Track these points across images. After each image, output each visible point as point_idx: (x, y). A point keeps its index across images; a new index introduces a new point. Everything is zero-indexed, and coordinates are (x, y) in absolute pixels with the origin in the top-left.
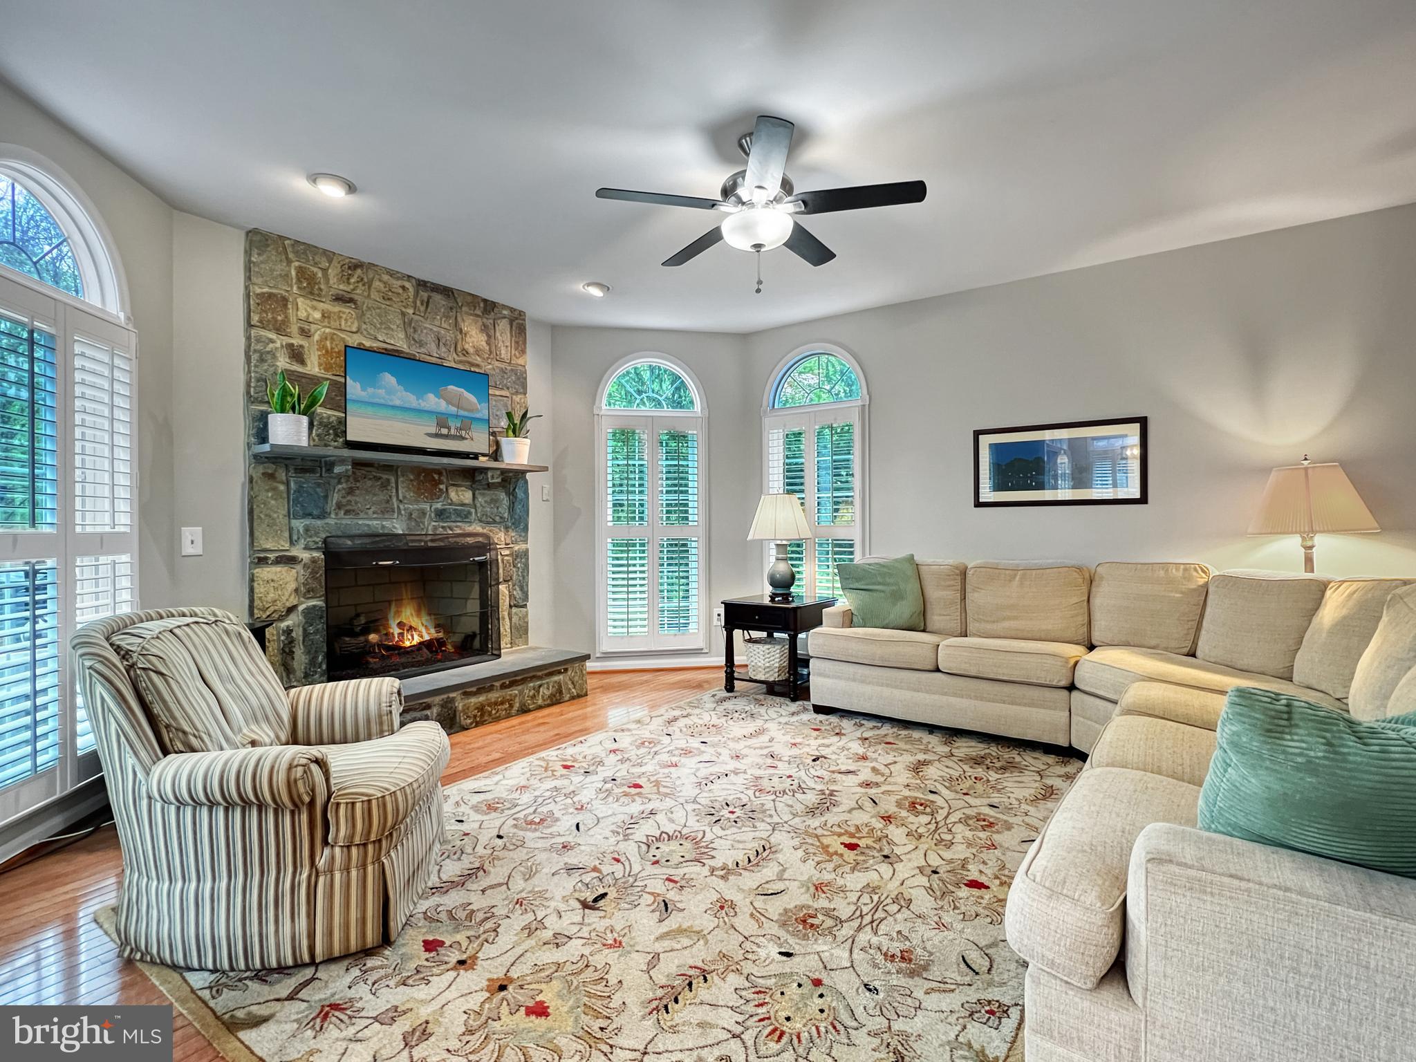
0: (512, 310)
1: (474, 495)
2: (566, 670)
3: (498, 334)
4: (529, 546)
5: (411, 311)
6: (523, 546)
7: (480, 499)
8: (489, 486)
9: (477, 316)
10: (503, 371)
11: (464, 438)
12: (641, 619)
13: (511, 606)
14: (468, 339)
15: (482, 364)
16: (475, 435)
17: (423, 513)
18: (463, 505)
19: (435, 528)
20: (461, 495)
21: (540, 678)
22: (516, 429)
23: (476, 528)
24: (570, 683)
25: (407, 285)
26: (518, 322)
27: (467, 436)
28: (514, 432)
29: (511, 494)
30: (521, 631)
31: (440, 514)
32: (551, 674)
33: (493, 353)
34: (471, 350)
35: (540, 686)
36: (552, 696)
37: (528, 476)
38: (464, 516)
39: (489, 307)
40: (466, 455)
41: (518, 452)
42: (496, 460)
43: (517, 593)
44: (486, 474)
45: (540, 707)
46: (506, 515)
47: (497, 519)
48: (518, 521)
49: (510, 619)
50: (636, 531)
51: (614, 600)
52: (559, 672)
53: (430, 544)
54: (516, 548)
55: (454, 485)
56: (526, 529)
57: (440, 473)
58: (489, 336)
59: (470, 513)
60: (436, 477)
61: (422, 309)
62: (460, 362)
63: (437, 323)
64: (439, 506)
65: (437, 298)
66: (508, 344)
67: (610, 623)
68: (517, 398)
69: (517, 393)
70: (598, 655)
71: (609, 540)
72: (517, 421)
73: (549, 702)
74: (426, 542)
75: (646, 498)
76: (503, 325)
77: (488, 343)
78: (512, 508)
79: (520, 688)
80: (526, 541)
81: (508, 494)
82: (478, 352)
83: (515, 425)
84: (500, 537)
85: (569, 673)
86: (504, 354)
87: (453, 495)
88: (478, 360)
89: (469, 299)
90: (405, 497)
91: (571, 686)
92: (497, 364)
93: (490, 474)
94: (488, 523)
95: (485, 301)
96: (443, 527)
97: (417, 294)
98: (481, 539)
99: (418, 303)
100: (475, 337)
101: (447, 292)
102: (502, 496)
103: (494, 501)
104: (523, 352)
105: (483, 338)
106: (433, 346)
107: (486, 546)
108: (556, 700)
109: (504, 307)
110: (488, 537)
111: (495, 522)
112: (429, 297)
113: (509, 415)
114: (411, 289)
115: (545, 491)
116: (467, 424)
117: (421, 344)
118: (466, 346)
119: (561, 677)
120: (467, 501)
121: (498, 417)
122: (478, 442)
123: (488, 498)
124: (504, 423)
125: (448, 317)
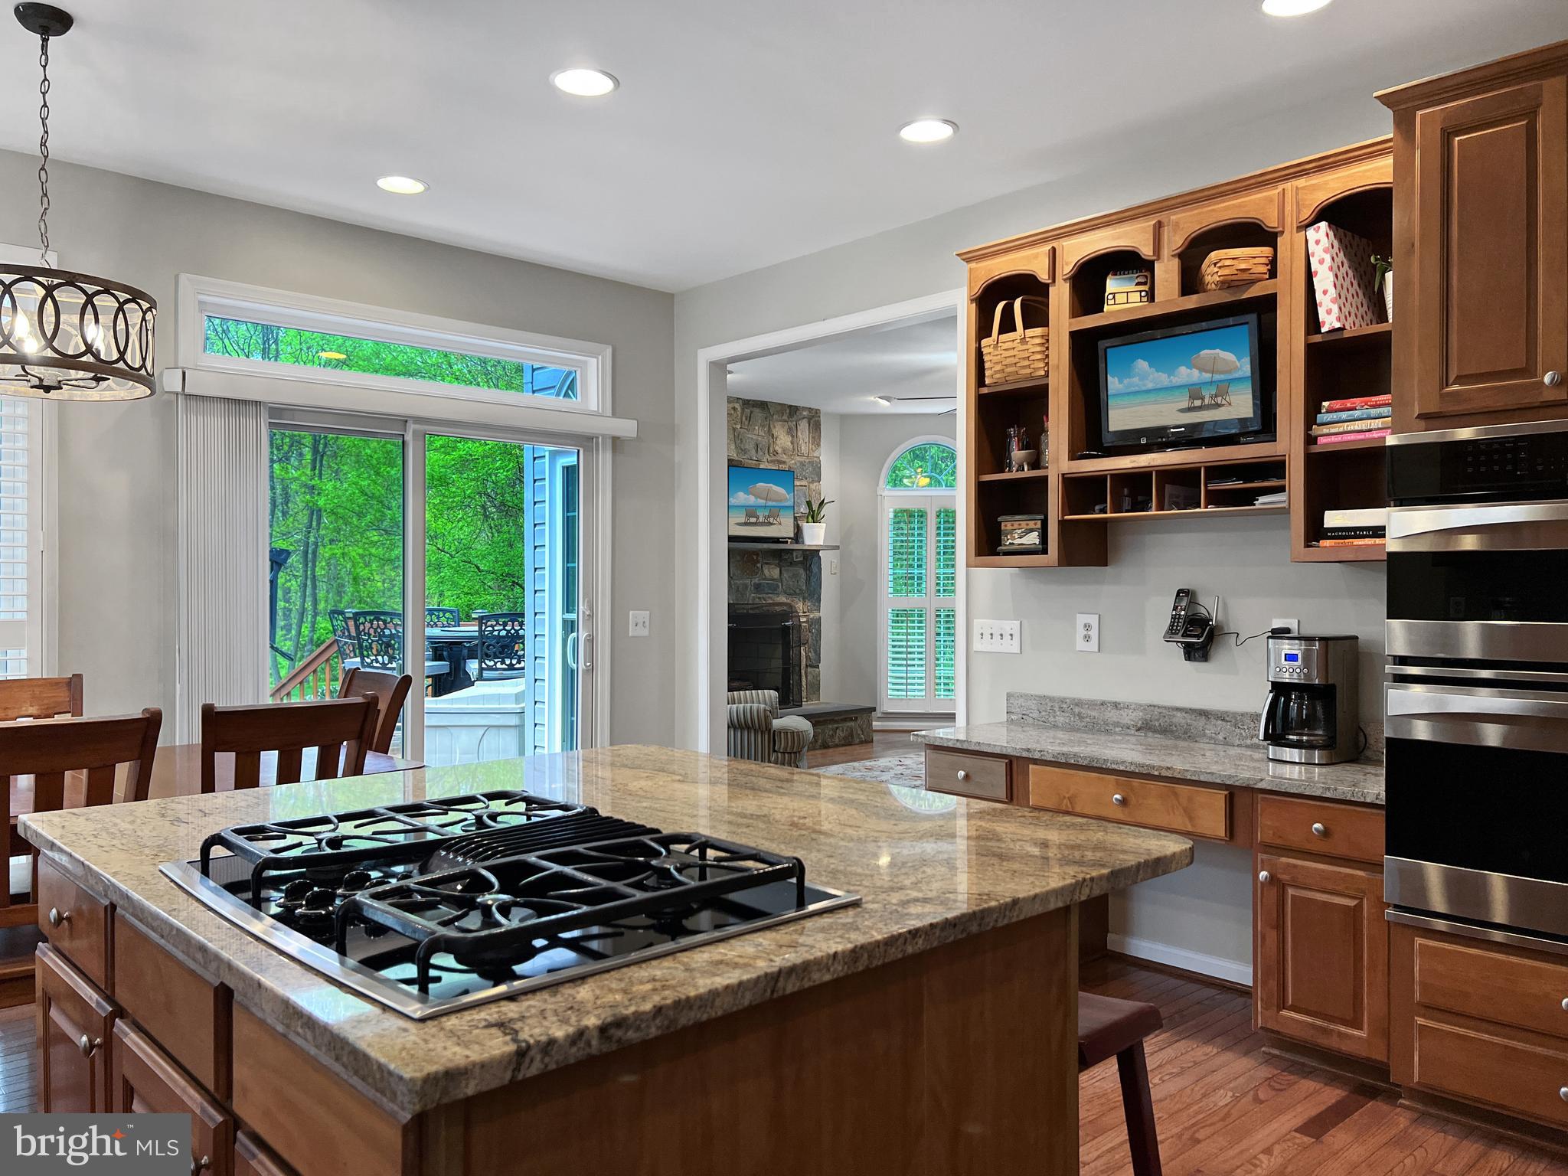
0: (810, 410)
1: (780, 571)
2: (856, 718)
3: (799, 433)
4: (821, 614)
5: (739, 426)
6: (817, 615)
7: (785, 575)
8: (792, 564)
9: (785, 421)
10: (803, 464)
11: (772, 524)
12: (919, 684)
13: (807, 666)
14: (778, 442)
15: (787, 460)
16: (783, 520)
17: (746, 586)
18: (773, 580)
19: (754, 598)
20: (772, 572)
21: (836, 722)
22: (814, 516)
23: (783, 599)
24: (859, 730)
25: (737, 406)
26: (814, 419)
27: (775, 522)
28: (813, 518)
29: (808, 570)
30: (815, 688)
31: (758, 588)
32: (845, 720)
33: (795, 450)
34: (780, 451)
35: (837, 728)
36: (845, 738)
37: (821, 553)
38: (774, 589)
39: (793, 411)
40: (776, 540)
41: (815, 535)
42: (797, 542)
43: (812, 655)
44: (792, 554)
45: (837, 746)
46: (804, 588)
47: (798, 591)
48: (812, 592)
49: (806, 677)
50: (913, 601)
51: (894, 665)
52: (851, 720)
53: (750, 612)
54: (811, 616)
55: (767, 564)
56: (819, 600)
57: (758, 555)
58: (793, 436)
59: (778, 586)
60: (755, 557)
61: (747, 423)
62: (772, 461)
63: (756, 432)
64: (756, 581)
65: (757, 411)
66: (807, 440)
67: (890, 686)
68: (813, 486)
69: (813, 482)
70: (879, 715)
71: (890, 611)
72: (815, 507)
73: (843, 742)
74: (747, 610)
75: (924, 571)
76: (804, 425)
77: (792, 443)
78: (808, 581)
79: (823, 727)
80: (819, 610)
81: (805, 570)
82: (784, 452)
83: (813, 511)
84: (800, 606)
85: (859, 721)
86: (804, 449)
87: (766, 572)
88: (784, 458)
89: (779, 408)
90: (734, 575)
91: (860, 732)
92: (798, 458)
93: (795, 554)
94: (791, 594)
95: (791, 406)
96: (759, 598)
97: (743, 410)
98: (785, 608)
99: (744, 418)
100: (783, 440)
101: (763, 405)
102: (801, 571)
103: (795, 576)
104: (819, 445)
105: (789, 439)
106: (753, 452)
107: (790, 613)
108: (848, 741)
109: (804, 408)
110: (791, 607)
111: (795, 594)
112: (751, 412)
113: (809, 504)
114: (739, 409)
115: (834, 566)
116: (774, 513)
117: (745, 451)
118: (777, 448)
119: (852, 724)
120: (776, 577)
121: (799, 506)
122: (783, 529)
123: (791, 574)
124: (804, 509)
125: (763, 426)
